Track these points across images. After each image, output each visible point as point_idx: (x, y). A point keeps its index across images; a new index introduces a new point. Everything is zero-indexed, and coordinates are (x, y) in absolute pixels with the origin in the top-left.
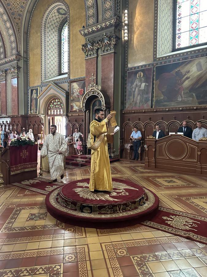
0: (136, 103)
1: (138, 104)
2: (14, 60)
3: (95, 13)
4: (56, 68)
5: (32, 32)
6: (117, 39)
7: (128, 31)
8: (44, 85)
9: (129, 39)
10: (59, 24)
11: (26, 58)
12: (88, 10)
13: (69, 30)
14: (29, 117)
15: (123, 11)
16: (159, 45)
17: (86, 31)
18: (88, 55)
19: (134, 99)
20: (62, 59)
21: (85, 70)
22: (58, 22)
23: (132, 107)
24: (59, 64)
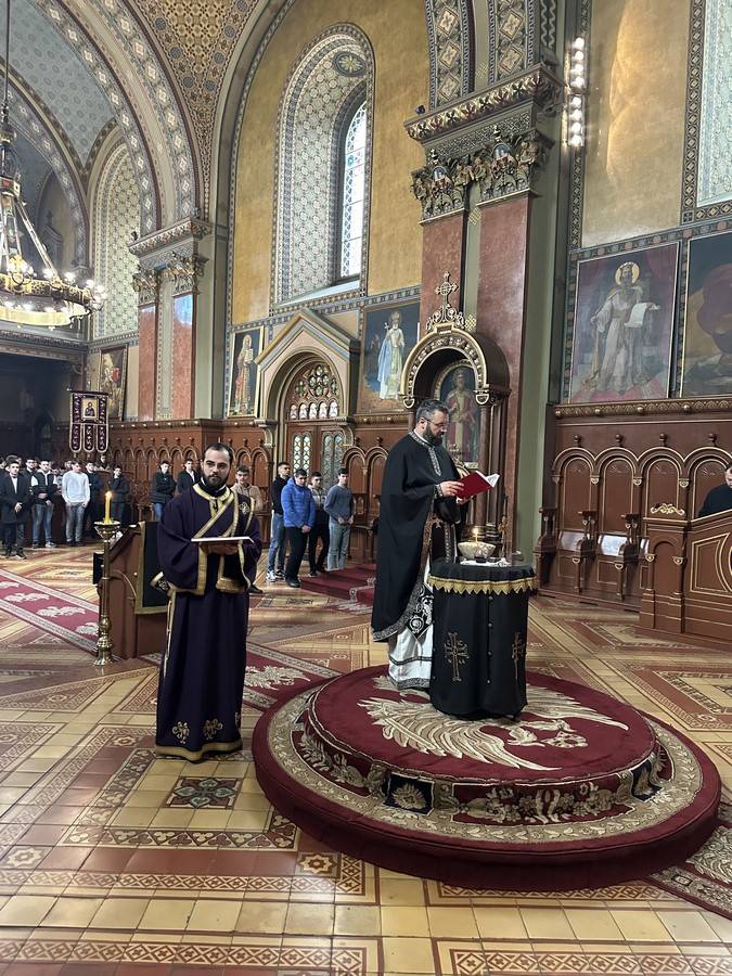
0: (610, 378)
1: (618, 383)
2: (185, 235)
3: (465, 59)
4: (324, 260)
5: (247, 140)
6: (540, 145)
7: (586, 115)
8: (280, 319)
9: (589, 145)
10: (337, 107)
11: (224, 228)
12: (439, 50)
13: (370, 127)
14: (228, 427)
15: (568, 46)
16: (707, 160)
17: (429, 123)
18: (432, 208)
19: (601, 361)
20: (344, 228)
21: (420, 262)
22: (333, 101)
23: (594, 395)
24: (333, 247)
